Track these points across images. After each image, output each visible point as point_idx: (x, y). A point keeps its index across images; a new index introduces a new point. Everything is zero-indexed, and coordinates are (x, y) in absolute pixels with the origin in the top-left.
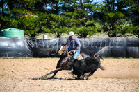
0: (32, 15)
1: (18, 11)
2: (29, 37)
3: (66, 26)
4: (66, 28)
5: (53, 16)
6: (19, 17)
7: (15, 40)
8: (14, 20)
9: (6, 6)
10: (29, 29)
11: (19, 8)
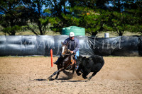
0: (93, 13)
1: (80, 8)
2: (90, 36)
3: (128, 24)
4: (129, 26)
5: (115, 13)
6: (80, 15)
8: (75, 19)
9: (67, 4)
10: (91, 27)
11: (81, 6)
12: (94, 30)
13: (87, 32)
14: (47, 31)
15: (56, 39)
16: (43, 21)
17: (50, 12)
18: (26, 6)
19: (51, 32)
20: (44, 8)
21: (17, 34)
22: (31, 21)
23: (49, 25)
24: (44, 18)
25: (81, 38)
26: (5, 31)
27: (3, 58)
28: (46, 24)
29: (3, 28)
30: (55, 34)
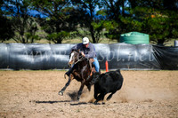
0: (160, 15)
1: (143, 9)
2: (156, 44)
6: (143, 18)
7: (138, 47)
8: (137, 22)
9: (127, 5)
10: (156, 34)
11: (144, 6)
12: (161, 37)
13: (151, 39)
14: (101, 39)
15: (112, 48)
16: (96, 26)
17: (104, 15)
18: (75, 7)
19: (105, 39)
20: (97, 9)
21: (64, 41)
22: (82, 26)
23: (104, 31)
24: (97, 22)
25: (144, 47)
26: (49, 39)
27: (47, 71)
28: (100, 29)
29: (47, 35)
30: (111, 43)
